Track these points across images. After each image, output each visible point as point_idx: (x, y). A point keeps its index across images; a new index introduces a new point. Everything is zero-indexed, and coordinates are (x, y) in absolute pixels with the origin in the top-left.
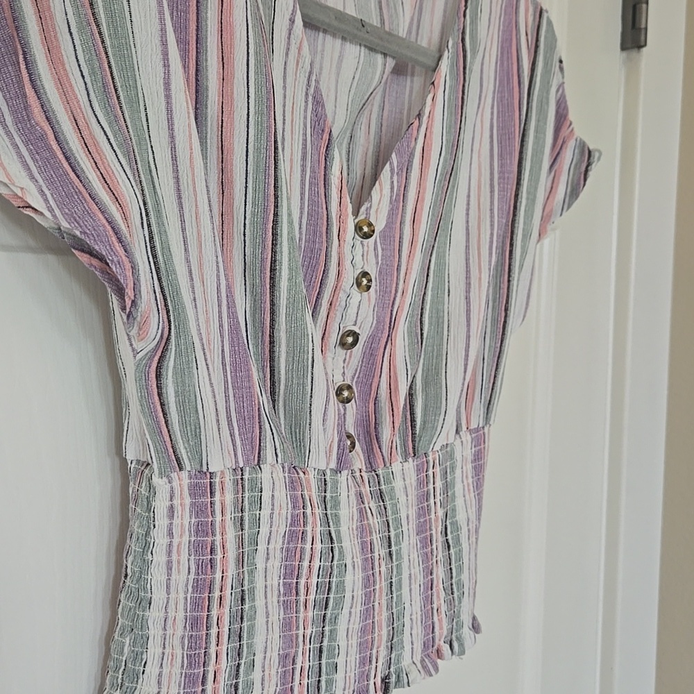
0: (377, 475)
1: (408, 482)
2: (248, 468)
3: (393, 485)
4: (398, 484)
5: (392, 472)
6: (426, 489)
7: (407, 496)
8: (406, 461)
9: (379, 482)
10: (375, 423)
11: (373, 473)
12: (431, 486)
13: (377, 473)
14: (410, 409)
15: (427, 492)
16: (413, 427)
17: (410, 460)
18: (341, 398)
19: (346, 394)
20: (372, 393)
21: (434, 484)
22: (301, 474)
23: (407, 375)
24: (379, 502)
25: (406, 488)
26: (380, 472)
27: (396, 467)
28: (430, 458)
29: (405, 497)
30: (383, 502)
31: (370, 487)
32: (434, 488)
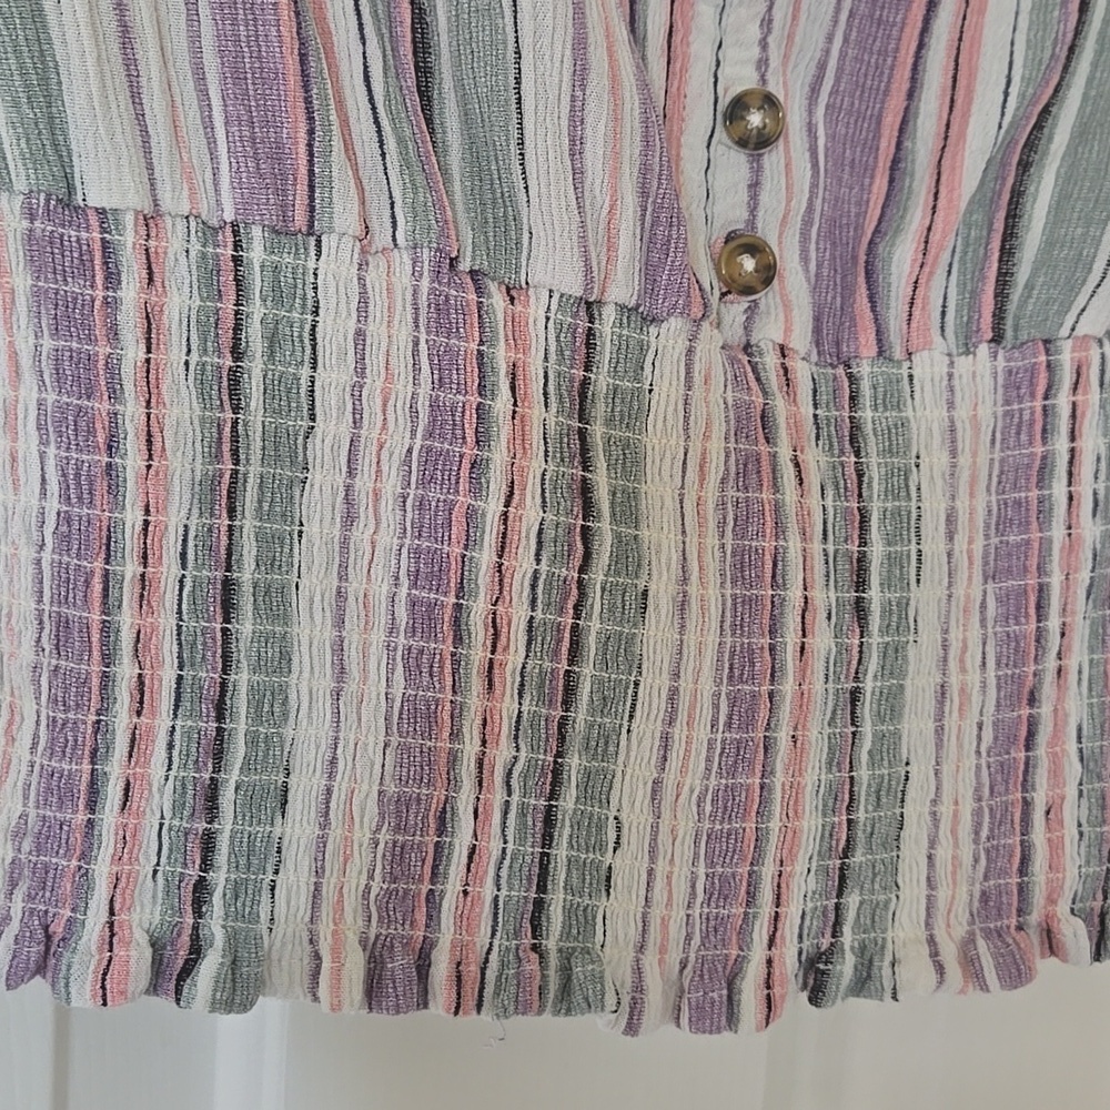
0: (850, 377)
1: (962, 413)
2: (257, 232)
3: (909, 413)
4: (926, 415)
5: (911, 377)
6: (1039, 450)
7: (954, 453)
8: (967, 353)
9: (852, 398)
10: (877, 231)
11: (841, 371)
12: (1061, 445)
13: (854, 370)
14: (1010, 204)
15: (1044, 458)
16: (1007, 253)
17: (983, 350)
18: (739, 128)
19: (755, 119)
20: (883, 144)
21: (1073, 438)
22: (498, 300)
23: (1006, 94)
24: (842, 452)
25: (953, 430)
26: (864, 369)
27: (929, 365)
28: (1066, 357)
29: (945, 458)
30: (857, 454)
31: (816, 406)
32: (1072, 450)
